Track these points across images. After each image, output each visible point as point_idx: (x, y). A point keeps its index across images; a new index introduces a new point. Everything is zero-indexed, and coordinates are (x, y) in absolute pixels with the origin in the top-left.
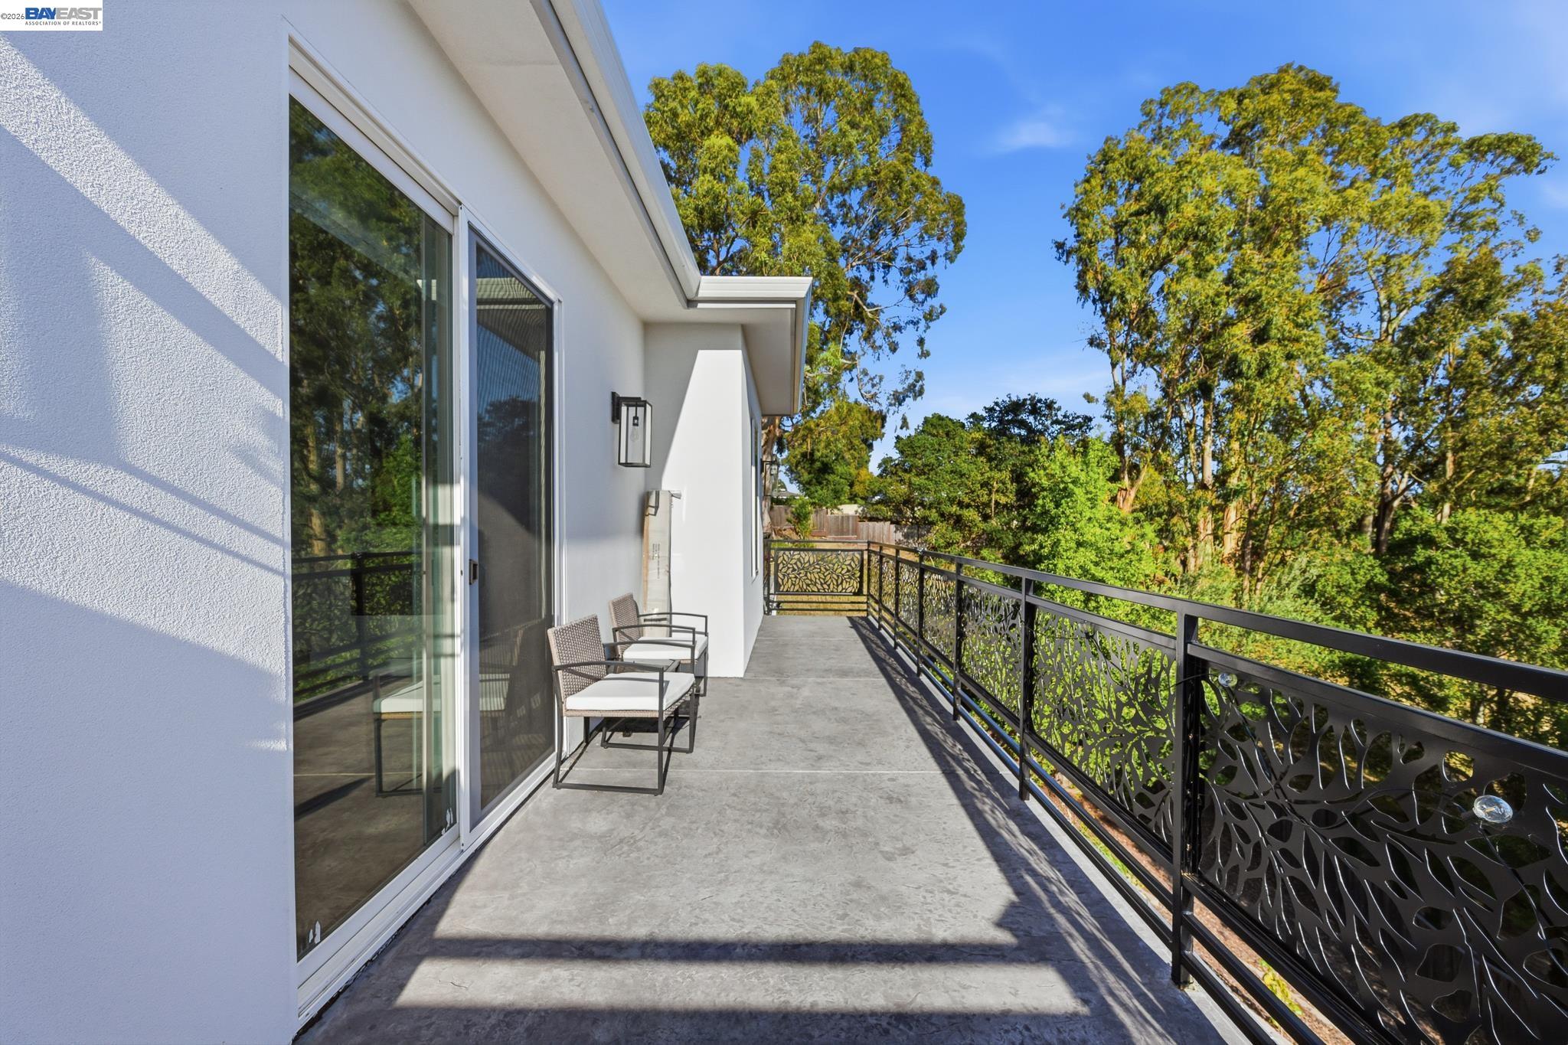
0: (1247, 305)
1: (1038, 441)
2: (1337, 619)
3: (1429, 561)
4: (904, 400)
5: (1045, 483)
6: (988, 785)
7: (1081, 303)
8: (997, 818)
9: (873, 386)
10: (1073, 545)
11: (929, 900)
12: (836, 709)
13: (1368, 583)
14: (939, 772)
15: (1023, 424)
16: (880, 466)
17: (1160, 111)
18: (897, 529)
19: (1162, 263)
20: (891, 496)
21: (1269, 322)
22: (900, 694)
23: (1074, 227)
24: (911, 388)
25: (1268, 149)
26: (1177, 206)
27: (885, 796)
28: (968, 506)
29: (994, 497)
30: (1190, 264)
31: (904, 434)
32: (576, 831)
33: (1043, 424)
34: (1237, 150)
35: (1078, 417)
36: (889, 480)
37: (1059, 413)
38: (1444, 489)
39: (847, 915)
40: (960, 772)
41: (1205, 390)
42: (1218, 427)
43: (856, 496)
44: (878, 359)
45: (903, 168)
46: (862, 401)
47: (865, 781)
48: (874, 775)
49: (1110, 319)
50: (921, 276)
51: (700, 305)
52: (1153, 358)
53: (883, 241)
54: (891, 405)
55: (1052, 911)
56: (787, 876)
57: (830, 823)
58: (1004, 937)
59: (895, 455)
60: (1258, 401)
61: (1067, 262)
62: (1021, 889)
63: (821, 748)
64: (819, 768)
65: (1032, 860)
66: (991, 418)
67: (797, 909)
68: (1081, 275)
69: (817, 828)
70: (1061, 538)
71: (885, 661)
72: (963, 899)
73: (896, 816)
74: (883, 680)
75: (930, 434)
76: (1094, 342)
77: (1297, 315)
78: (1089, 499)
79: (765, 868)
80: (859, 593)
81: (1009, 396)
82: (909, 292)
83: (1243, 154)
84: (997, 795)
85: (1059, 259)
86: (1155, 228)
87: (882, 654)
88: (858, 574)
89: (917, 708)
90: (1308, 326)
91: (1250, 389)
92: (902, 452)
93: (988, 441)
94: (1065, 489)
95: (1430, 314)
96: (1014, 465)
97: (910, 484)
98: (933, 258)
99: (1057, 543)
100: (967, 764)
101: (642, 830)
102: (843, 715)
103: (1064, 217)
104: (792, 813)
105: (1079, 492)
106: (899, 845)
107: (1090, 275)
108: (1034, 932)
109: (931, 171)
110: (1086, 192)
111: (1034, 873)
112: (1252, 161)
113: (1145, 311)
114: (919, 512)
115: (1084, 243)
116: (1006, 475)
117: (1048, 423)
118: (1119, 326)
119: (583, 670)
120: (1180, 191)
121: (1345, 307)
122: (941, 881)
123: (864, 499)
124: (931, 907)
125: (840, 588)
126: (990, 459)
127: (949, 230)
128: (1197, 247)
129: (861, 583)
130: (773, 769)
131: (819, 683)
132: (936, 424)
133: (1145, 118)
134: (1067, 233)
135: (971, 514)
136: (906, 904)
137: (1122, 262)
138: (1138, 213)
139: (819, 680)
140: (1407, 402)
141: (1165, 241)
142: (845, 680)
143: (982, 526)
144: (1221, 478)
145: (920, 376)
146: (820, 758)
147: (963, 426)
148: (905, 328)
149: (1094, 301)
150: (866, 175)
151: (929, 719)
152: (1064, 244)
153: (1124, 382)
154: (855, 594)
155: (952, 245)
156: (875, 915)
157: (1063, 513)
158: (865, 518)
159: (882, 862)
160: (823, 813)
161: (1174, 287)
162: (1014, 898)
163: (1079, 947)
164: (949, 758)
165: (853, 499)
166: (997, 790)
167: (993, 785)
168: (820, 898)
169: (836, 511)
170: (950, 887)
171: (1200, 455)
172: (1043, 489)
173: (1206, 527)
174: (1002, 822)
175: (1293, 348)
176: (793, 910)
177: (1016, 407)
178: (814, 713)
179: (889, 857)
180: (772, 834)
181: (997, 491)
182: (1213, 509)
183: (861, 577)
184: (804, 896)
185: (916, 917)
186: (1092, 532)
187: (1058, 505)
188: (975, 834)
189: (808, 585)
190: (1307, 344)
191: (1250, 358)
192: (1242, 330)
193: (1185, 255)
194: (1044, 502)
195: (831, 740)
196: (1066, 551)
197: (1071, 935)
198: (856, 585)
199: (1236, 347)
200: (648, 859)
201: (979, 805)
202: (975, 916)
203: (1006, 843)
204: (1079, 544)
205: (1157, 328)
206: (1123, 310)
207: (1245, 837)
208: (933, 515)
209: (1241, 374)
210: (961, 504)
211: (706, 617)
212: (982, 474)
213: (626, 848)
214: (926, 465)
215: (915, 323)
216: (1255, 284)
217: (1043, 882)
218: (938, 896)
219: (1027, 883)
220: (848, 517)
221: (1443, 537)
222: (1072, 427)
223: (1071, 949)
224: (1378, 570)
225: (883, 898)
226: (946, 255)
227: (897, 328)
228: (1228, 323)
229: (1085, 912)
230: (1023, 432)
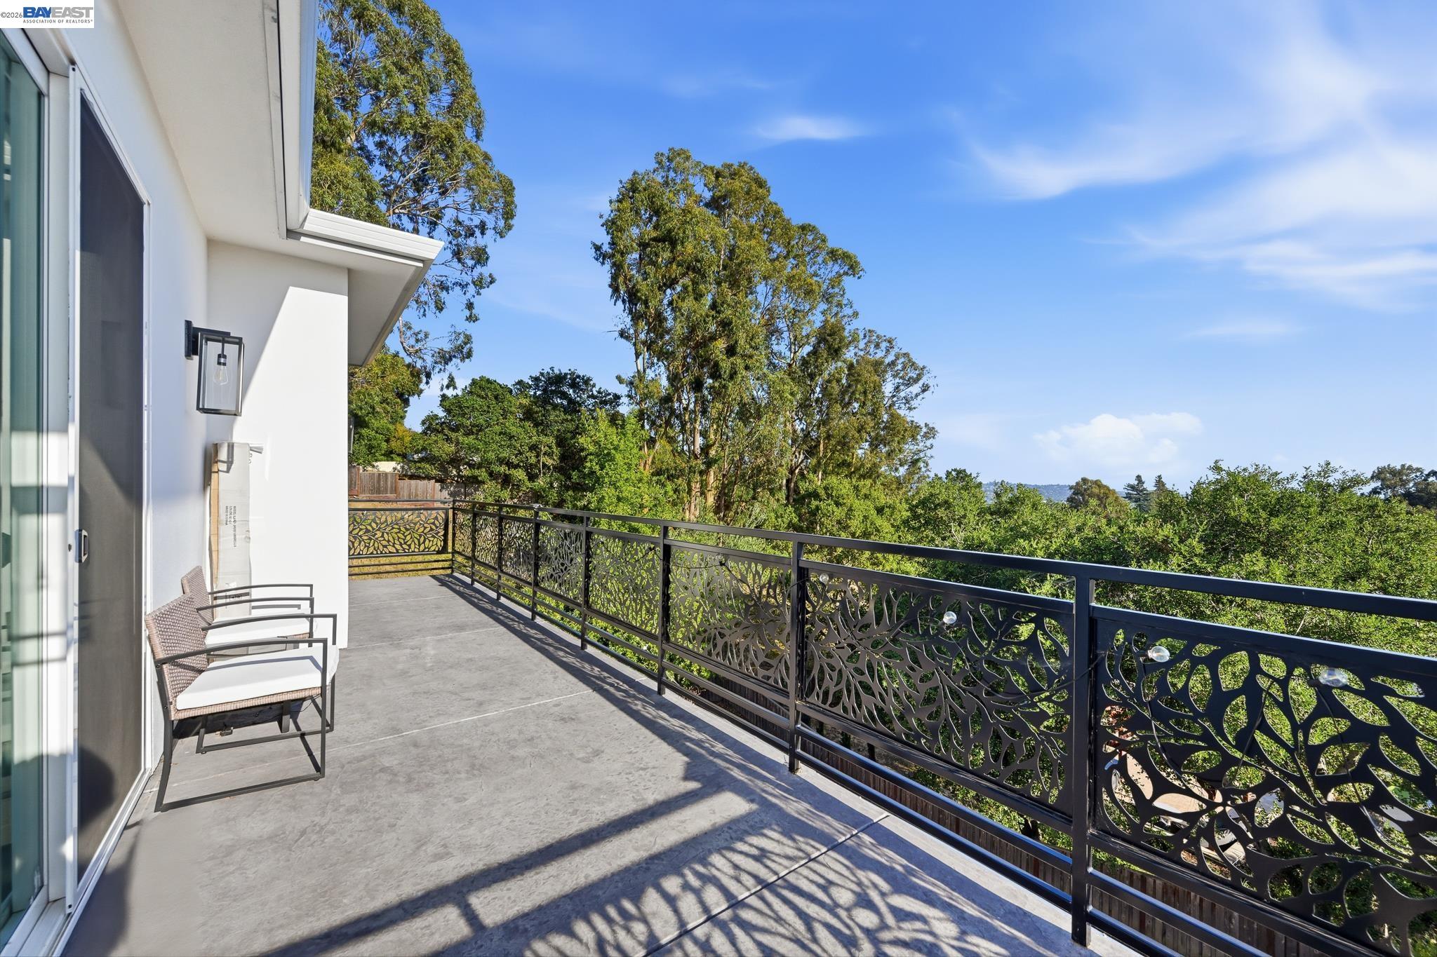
0: (723, 327)
1: (579, 411)
2: (774, 548)
3: (818, 508)
4: (450, 359)
5: (592, 448)
6: (632, 692)
7: (613, 301)
8: (650, 712)
9: (417, 341)
10: (615, 500)
11: (632, 779)
12: (471, 660)
13: (789, 524)
14: (591, 691)
15: (564, 395)
16: (423, 423)
17: (668, 164)
18: (442, 488)
19: (672, 283)
20: (437, 454)
21: (736, 342)
22: (526, 638)
23: (610, 236)
24: (459, 349)
25: (735, 218)
26: (682, 243)
27: (559, 718)
28: (516, 467)
29: (543, 459)
30: (690, 289)
31: (450, 393)
32: (229, 843)
33: (580, 397)
34: (715, 212)
35: (609, 394)
36: (434, 438)
37: (594, 389)
38: (819, 462)
39: (577, 810)
40: (607, 687)
41: (697, 385)
42: (704, 412)
43: (391, 452)
44: (424, 315)
45: (454, 132)
46: (402, 354)
47: (534, 712)
48: (539, 705)
49: (636, 318)
50: (471, 242)
51: (303, 239)
52: (664, 355)
53: (429, 197)
54: (436, 363)
55: (711, 758)
56: (509, 801)
57: (521, 752)
58: (693, 785)
59: (441, 413)
60: (730, 396)
61: (603, 263)
62: (687, 752)
63: (477, 695)
64: (486, 712)
65: (685, 732)
66: (537, 387)
67: (534, 821)
68: (614, 278)
69: (513, 758)
70: (605, 494)
71: (494, 612)
72: (654, 771)
73: (575, 730)
74: (502, 629)
75: (479, 396)
76: (622, 334)
77: (751, 340)
78: (625, 464)
79: (485, 803)
80: (444, 550)
81: (552, 369)
82: (457, 254)
83: (718, 216)
84: (641, 696)
85: (597, 259)
86: (667, 255)
87: (488, 606)
88: (442, 533)
89: (547, 647)
90: (757, 349)
91: (725, 387)
92: (448, 411)
93: (535, 408)
94: (609, 454)
95: (814, 353)
96: (558, 430)
97: (457, 443)
98: (483, 227)
99: (601, 500)
100: (609, 680)
101: (323, 814)
102: (481, 664)
103: (602, 225)
104: (482, 753)
105: (618, 457)
106: (589, 750)
107: (621, 280)
108: (707, 774)
109: (484, 146)
110: (619, 210)
111: (691, 740)
112: (724, 223)
113: (660, 317)
114: (466, 471)
115: (618, 252)
116: (551, 440)
117: (585, 396)
118: (642, 324)
119: (186, 661)
120: (684, 232)
121: (774, 338)
122: (633, 764)
123: (404, 456)
124: (636, 783)
125: (422, 547)
126: (536, 425)
127: (500, 205)
128: (695, 277)
129: (445, 541)
130: (438, 723)
131: (438, 640)
132: (482, 386)
133: (657, 165)
134: (604, 239)
135: (520, 474)
136: (616, 787)
137: (646, 276)
138: (655, 239)
139: (439, 637)
140: (804, 406)
141: (674, 266)
142: (464, 634)
143: (529, 484)
144: (705, 449)
145: (468, 339)
146: (481, 704)
147: (511, 391)
148: (453, 288)
149: (624, 301)
150: (413, 125)
151: (561, 654)
152: (601, 247)
153: (644, 371)
154: (439, 552)
155: (503, 222)
156: (599, 803)
157: (607, 474)
158: (405, 475)
159: (582, 766)
160: (512, 744)
161: (680, 304)
162: (686, 759)
163: (736, 773)
164: (594, 680)
165: (389, 455)
166: (640, 693)
167: (635, 691)
168: (547, 807)
169: (369, 468)
170: (642, 766)
171: (693, 431)
172: (591, 454)
173: (696, 487)
174: (654, 713)
175: (749, 362)
176: (530, 823)
177: (559, 379)
178: (451, 667)
179: (586, 761)
180: (474, 775)
181: (545, 454)
182: (701, 473)
183: (446, 535)
184: (533, 810)
185: (628, 793)
186: (627, 491)
187: (602, 468)
188: (639, 726)
189: (385, 546)
190: (757, 361)
191: (725, 365)
192: (721, 344)
193: (686, 280)
194: (591, 464)
195: (483, 687)
196: (609, 505)
197: (728, 768)
198: (441, 544)
199: (718, 356)
200: (351, 836)
201: (634, 707)
202: (667, 778)
203: (664, 726)
204: (619, 499)
205: (668, 333)
206: (645, 313)
207: (832, 668)
208: (482, 474)
209: (720, 376)
210: (510, 465)
211: (311, 586)
212: (530, 437)
213: (314, 837)
214: (474, 426)
215: (463, 286)
216: (728, 313)
217: (698, 743)
218: (637, 774)
219: (688, 747)
220: (386, 474)
221: (822, 493)
222: (605, 403)
223: (732, 776)
224: (794, 515)
225: (598, 790)
226: (494, 229)
227: (444, 287)
228: (713, 338)
229: (730, 752)
230: (565, 402)
